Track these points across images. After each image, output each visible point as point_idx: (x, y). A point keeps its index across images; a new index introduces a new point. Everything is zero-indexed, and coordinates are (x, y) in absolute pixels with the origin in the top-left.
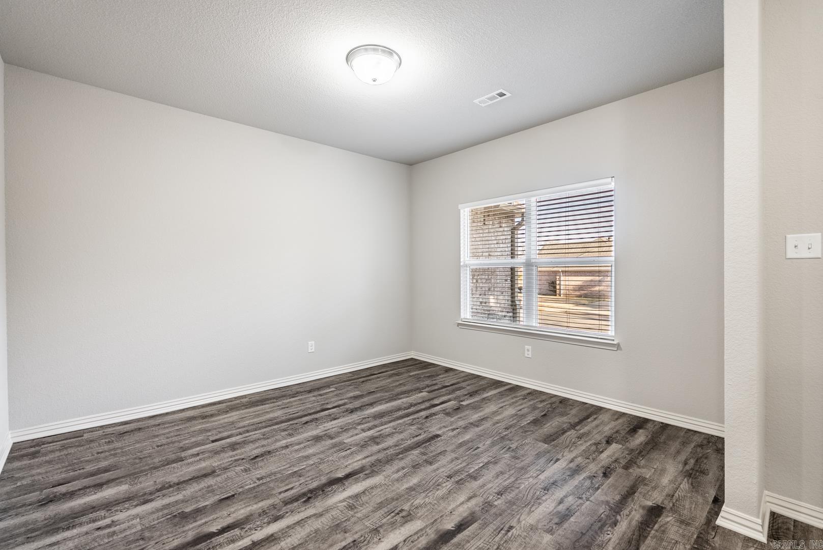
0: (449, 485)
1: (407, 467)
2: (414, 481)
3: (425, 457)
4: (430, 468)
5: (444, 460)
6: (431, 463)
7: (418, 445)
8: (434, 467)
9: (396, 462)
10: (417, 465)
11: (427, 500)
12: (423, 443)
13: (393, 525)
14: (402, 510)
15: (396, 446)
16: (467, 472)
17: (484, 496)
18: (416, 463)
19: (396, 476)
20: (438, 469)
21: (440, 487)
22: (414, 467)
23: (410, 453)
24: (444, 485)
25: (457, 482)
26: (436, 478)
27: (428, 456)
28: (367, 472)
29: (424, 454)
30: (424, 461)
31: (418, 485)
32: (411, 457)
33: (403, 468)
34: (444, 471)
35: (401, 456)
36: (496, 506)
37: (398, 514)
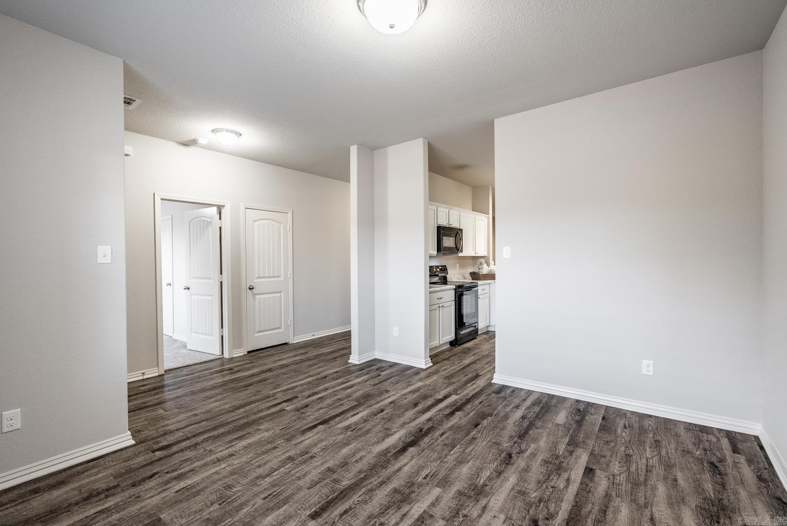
0: (315, 450)
1: (353, 463)
2: (345, 451)
3: (335, 476)
4: (330, 464)
5: (314, 475)
6: (329, 470)
7: (344, 494)
8: (326, 466)
9: (365, 468)
10: (343, 466)
11: (334, 438)
12: (336, 498)
13: (356, 424)
14: (352, 431)
15: (371, 490)
16: (294, 464)
17: (289, 444)
18: (344, 468)
19: (362, 453)
20: (322, 464)
21: (323, 448)
22: (346, 464)
23: (353, 481)
24: (319, 450)
25: (307, 453)
26: (325, 455)
27: (331, 479)
28: (390, 454)
29: (336, 481)
30: (336, 472)
31: (341, 448)
32: (351, 475)
33: (356, 461)
34: (316, 462)
35: (362, 476)
36: (284, 440)
37: (354, 429)
